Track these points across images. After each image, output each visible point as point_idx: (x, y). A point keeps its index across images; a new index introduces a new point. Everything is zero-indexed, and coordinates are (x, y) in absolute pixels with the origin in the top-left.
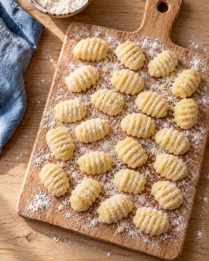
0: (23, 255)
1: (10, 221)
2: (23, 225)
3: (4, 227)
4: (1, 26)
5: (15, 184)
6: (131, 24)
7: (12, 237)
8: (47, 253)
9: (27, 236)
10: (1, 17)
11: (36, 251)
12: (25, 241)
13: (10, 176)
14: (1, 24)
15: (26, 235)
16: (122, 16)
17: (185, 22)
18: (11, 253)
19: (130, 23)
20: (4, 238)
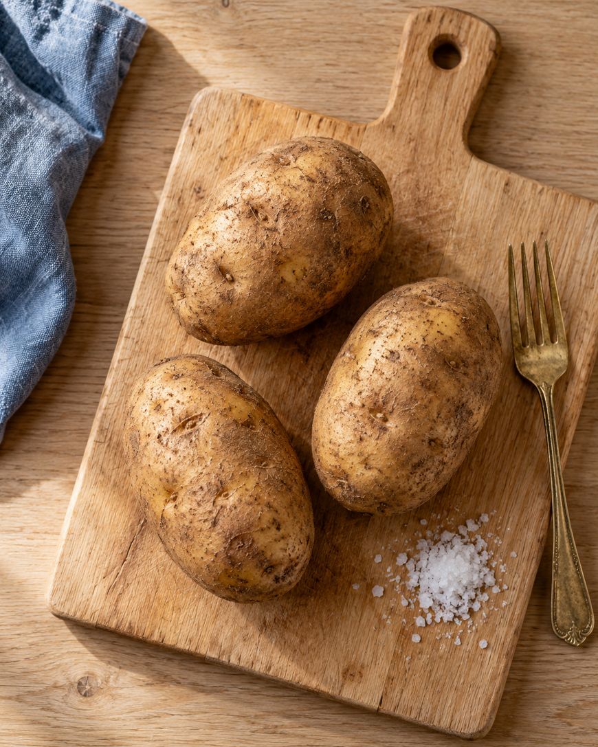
0: (67, 737)
1: (30, 641)
2: (68, 653)
3: (15, 659)
4: (2, 78)
5: (44, 536)
6: (373, 75)
7: (37, 688)
8: (135, 732)
9: (80, 684)
10: (2, 53)
11: (103, 726)
12: (75, 699)
13: (31, 513)
14: (3, 72)
15: (76, 681)
16: (348, 51)
17: (525, 70)
18: (34, 733)
19: (371, 72)
20: (14, 688)
